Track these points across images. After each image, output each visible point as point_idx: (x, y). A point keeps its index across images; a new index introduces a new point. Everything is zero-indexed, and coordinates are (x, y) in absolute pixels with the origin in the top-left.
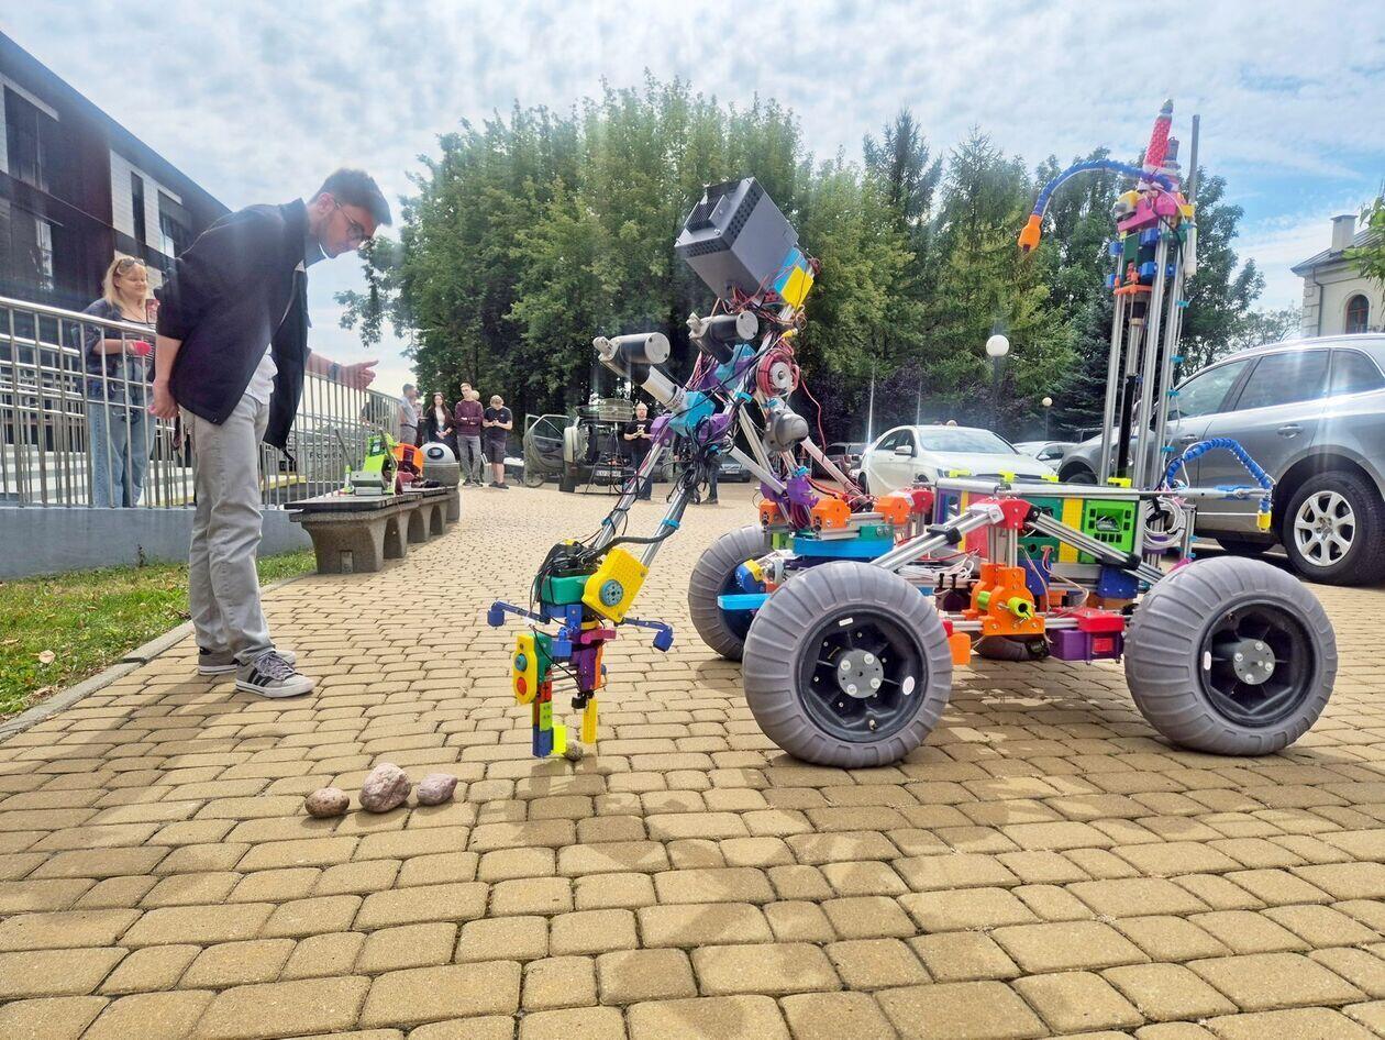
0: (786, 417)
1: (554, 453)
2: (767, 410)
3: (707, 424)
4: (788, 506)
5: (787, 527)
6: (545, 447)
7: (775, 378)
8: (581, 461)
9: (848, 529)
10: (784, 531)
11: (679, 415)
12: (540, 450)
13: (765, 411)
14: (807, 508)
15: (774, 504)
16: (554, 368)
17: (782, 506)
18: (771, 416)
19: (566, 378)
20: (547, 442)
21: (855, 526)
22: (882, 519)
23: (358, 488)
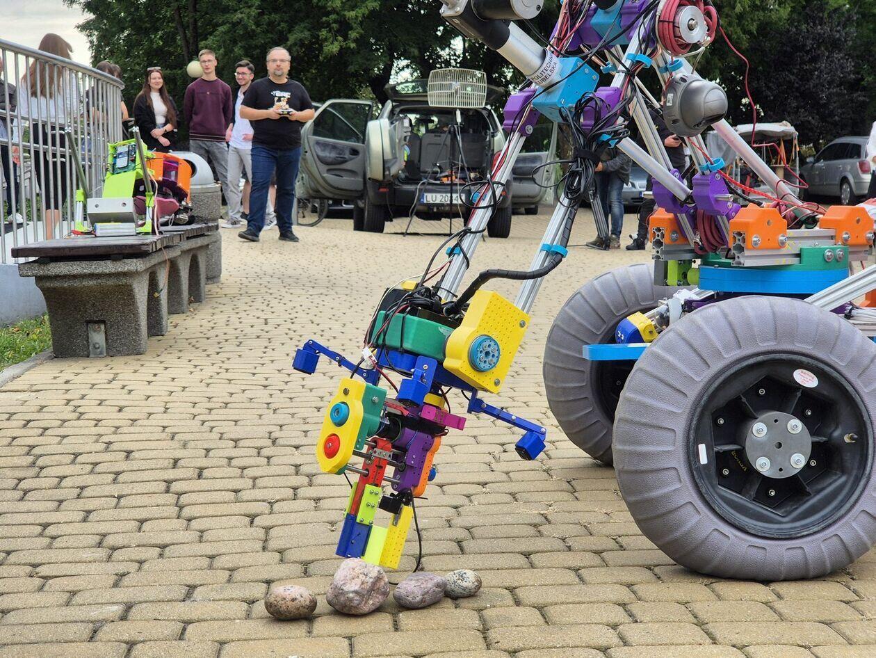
0: (695, 84)
1: (347, 166)
2: (667, 75)
3: (592, 104)
4: (693, 219)
5: (692, 251)
6: (330, 155)
7: (683, 31)
8: (396, 177)
9: (783, 251)
10: (687, 256)
11: (548, 89)
12: (324, 161)
13: (663, 77)
14: (722, 220)
15: (671, 215)
16: (333, 16)
17: (683, 218)
18: (672, 85)
19: (353, 35)
20: (334, 147)
21: (792, 247)
22: (832, 237)
23: (99, 225)
